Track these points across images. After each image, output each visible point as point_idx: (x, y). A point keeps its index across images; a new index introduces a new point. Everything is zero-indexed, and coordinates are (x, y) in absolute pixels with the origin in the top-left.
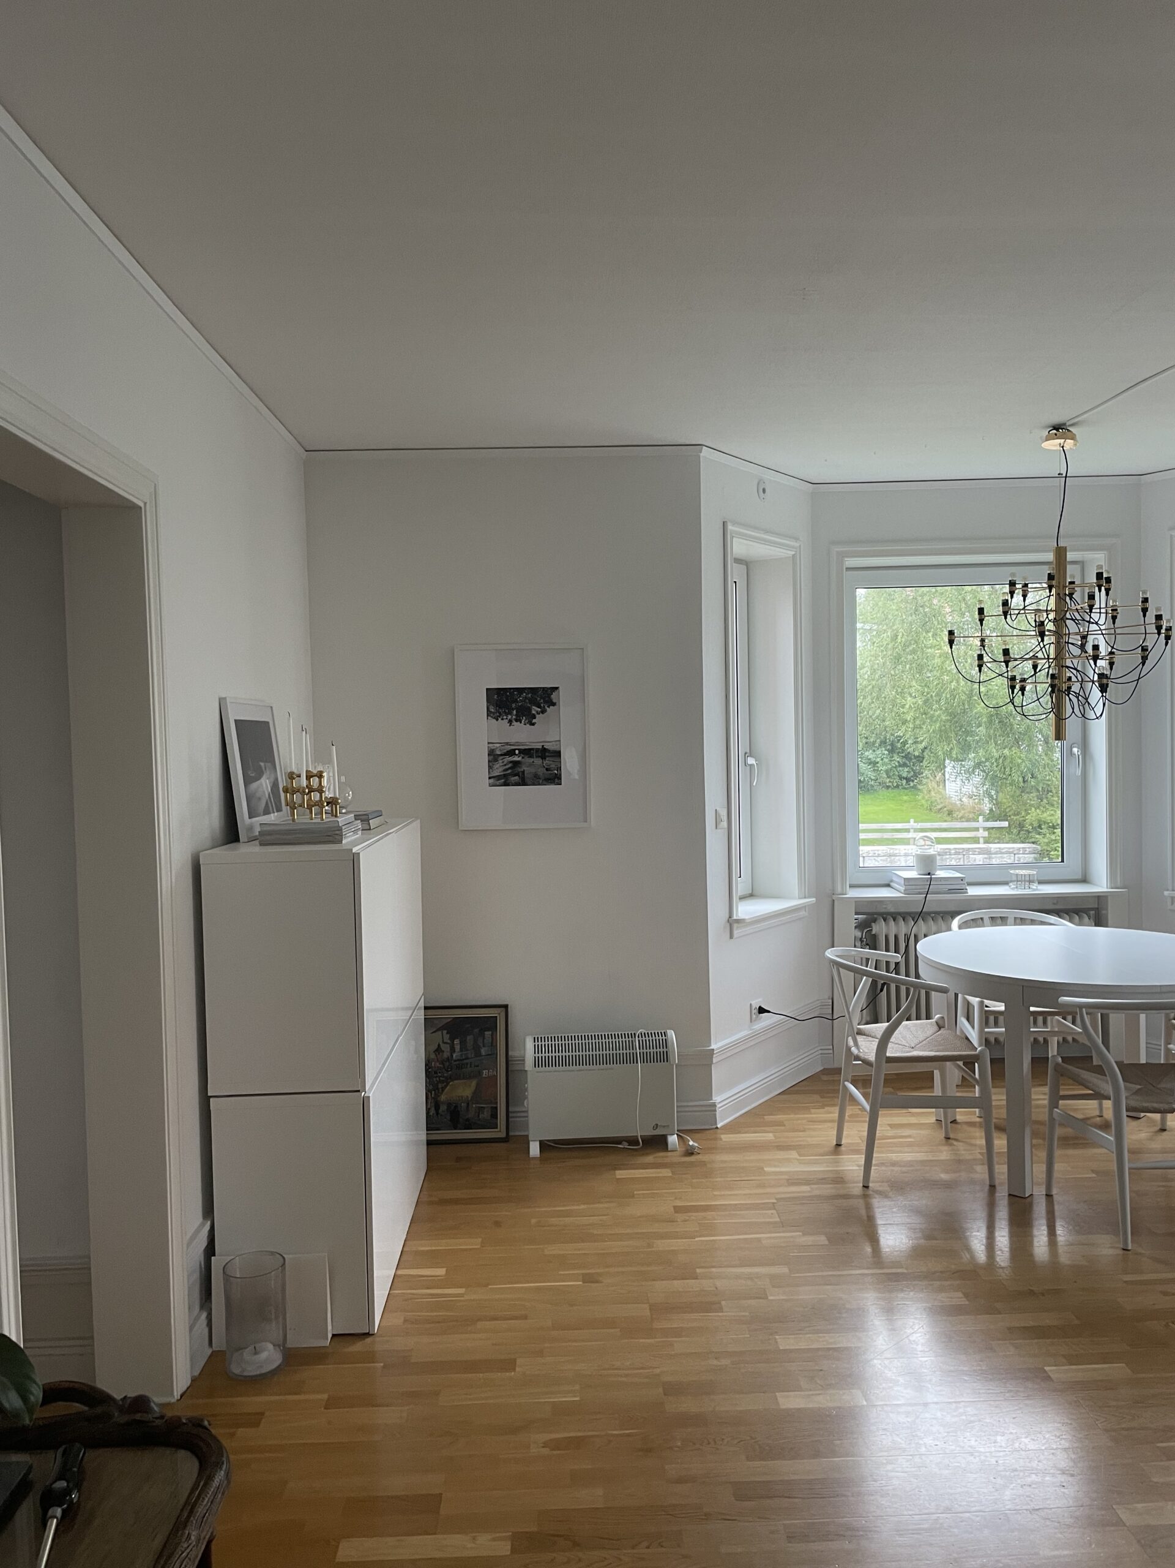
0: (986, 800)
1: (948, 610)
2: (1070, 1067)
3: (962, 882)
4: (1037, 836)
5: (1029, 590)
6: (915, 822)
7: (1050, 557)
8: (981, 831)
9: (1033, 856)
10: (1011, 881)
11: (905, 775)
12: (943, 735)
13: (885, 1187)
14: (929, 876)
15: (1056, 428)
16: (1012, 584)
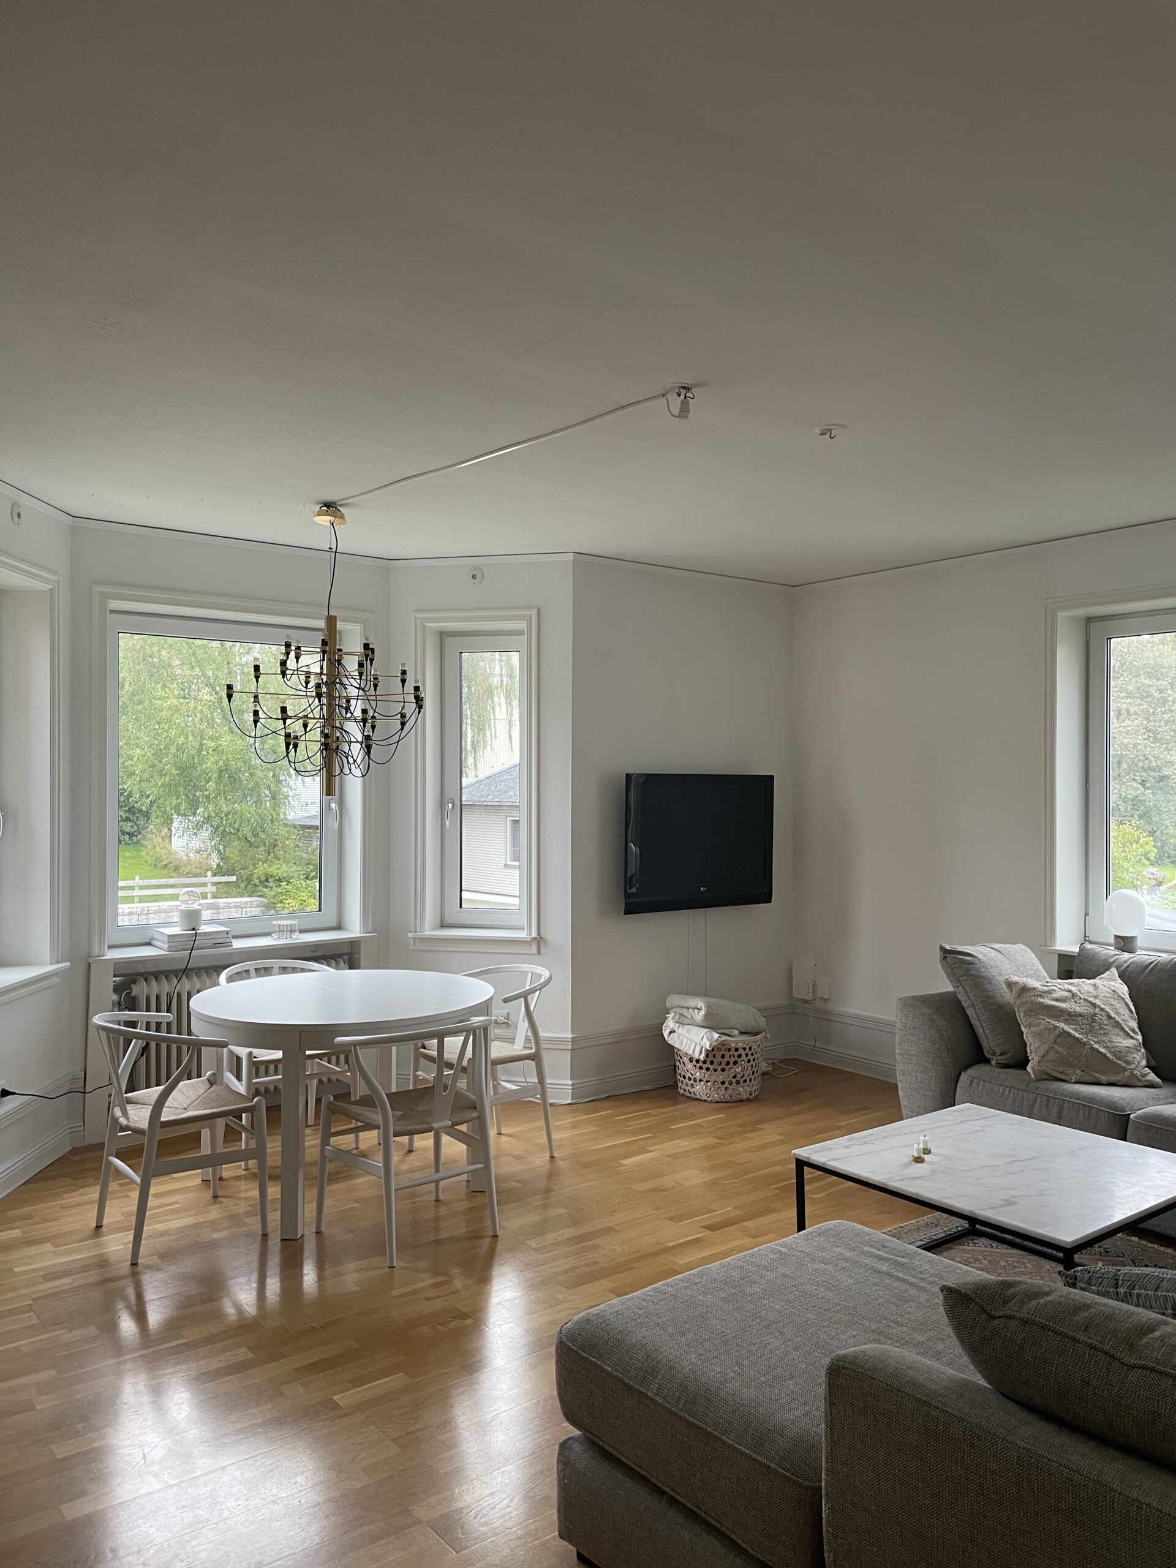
0: (215, 855)
1: (177, 663)
2: (340, 1104)
3: (227, 936)
4: (264, 890)
5: (302, 653)
6: (140, 879)
7: (321, 624)
8: (209, 885)
9: (259, 909)
10: (274, 932)
11: (128, 830)
12: (171, 789)
13: (155, 1260)
14: (194, 932)
15: (328, 505)
16: (288, 645)
